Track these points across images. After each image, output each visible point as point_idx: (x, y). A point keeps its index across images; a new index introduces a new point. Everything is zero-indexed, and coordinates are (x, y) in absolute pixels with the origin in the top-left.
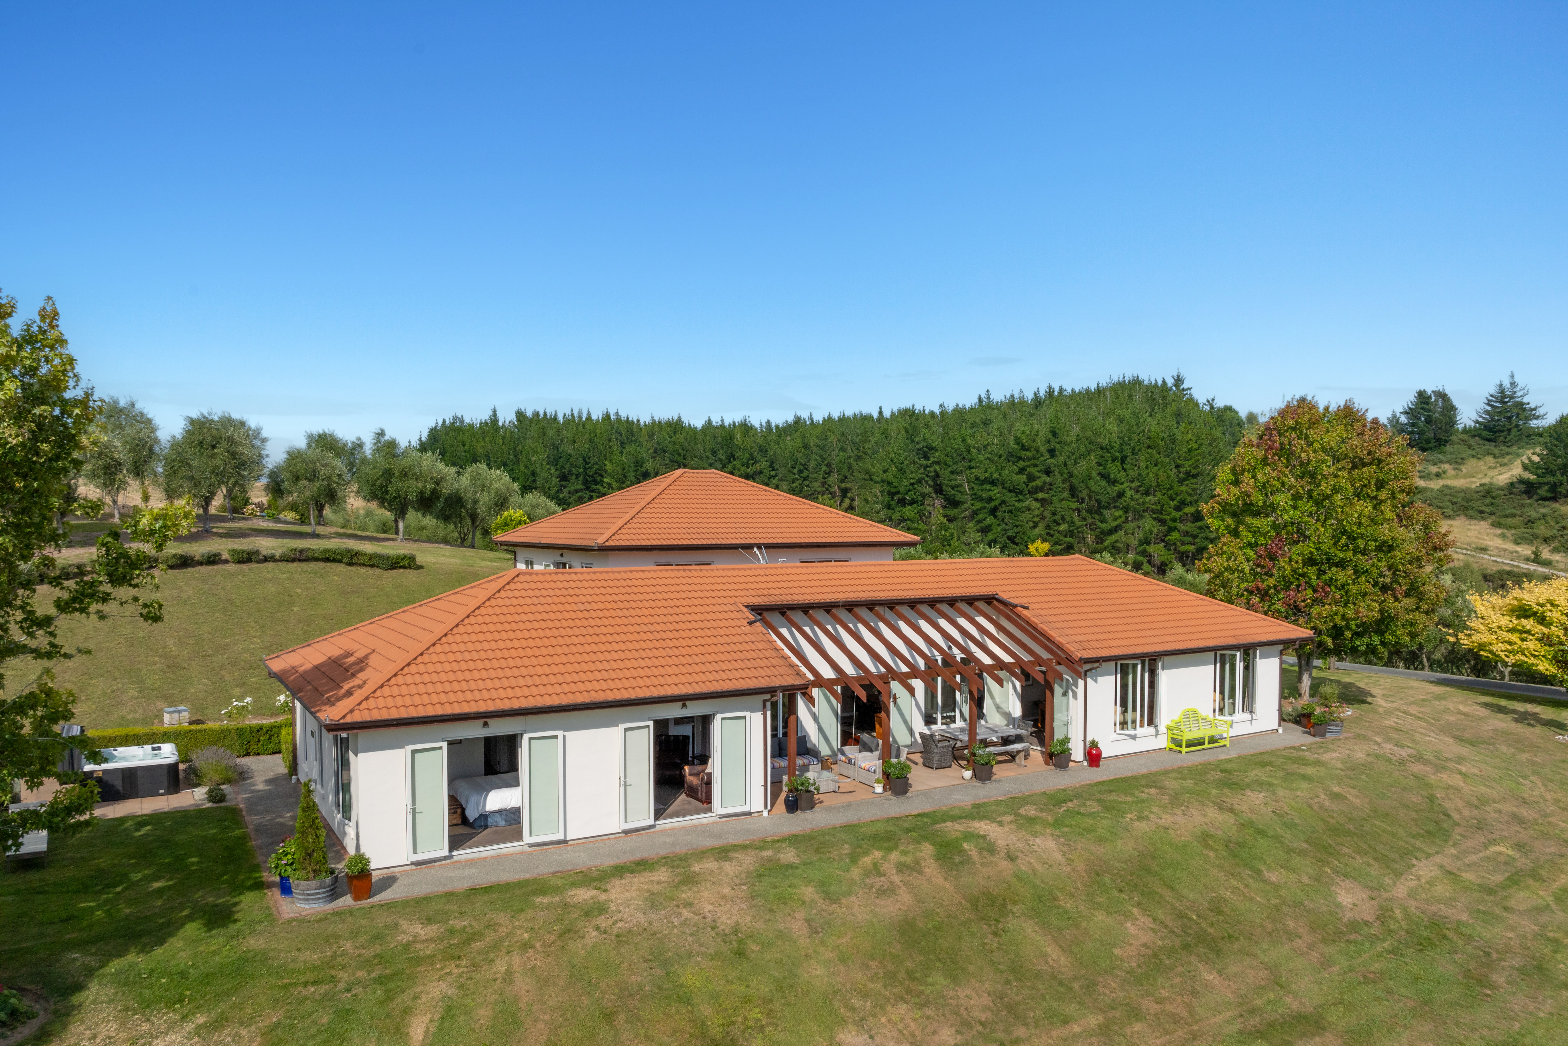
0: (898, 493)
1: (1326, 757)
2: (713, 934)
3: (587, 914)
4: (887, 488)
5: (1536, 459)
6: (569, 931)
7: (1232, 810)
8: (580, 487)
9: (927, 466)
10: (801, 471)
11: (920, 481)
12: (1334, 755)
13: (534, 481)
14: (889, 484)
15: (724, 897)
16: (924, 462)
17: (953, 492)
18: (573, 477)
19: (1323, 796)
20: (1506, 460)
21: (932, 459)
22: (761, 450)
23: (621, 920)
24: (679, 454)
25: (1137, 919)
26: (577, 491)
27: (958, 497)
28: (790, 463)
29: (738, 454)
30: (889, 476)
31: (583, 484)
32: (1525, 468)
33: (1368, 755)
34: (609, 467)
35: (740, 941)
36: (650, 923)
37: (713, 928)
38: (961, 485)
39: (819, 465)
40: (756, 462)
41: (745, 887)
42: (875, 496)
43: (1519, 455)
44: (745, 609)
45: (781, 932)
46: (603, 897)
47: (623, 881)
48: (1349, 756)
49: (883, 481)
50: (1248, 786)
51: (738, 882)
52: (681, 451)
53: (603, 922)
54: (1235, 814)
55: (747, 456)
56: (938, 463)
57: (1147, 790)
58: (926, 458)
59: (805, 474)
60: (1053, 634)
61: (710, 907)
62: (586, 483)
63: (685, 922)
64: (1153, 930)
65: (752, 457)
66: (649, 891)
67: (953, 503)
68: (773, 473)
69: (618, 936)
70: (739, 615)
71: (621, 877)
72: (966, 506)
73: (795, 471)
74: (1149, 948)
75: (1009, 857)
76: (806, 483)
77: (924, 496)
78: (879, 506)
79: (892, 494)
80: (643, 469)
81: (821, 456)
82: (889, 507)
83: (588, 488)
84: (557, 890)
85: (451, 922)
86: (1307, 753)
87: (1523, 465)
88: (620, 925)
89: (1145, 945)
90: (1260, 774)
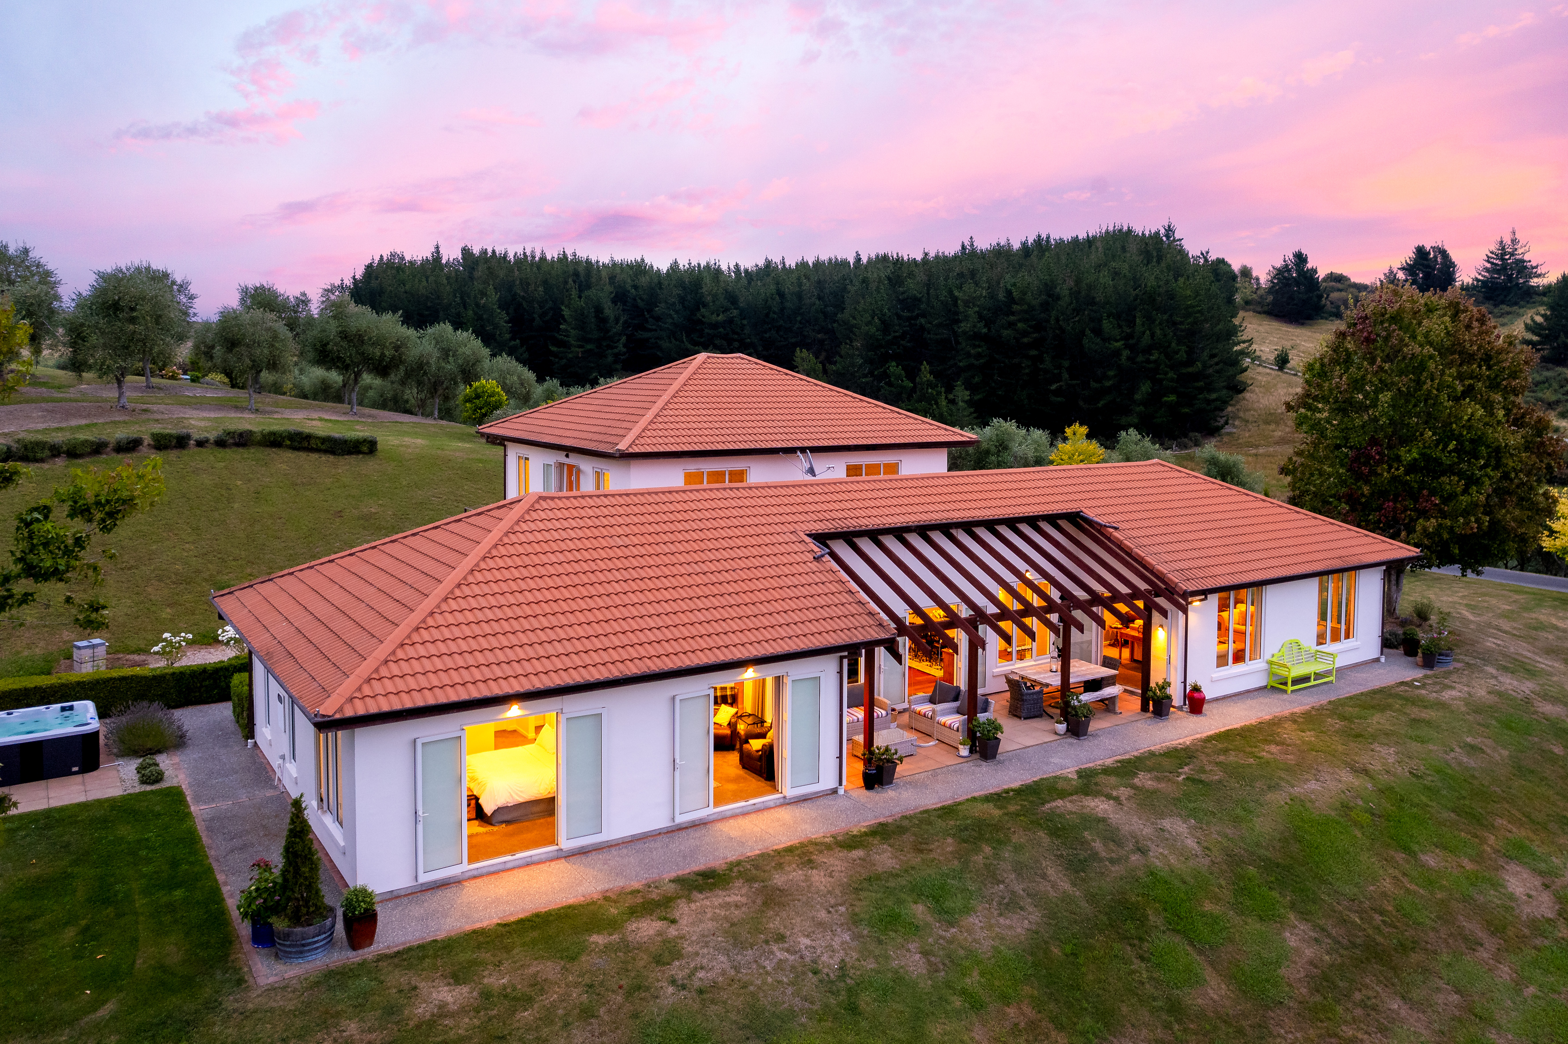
1: (1447, 695)
2: (815, 979)
3: (658, 961)
5: (1539, 319)
6: (639, 988)
7: (1366, 772)
12: (1454, 693)
15: (821, 924)
19: (1458, 750)
20: (1505, 320)
23: (702, 968)
25: (1295, 927)
32: (1528, 328)
33: (1489, 693)
35: (849, 990)
36: (737, 969)
37: (815, 973)
41: (842, 909)
43: (1519, 315)
44: (808, 539)
45: (897, 972)
46: (673, 932)
47: (693, 906)
48: (1469, 694)
50: (1374, 738)
51: (832, 901)
53: (677, 969)
54: (1372, 777)
57: (1266, 748)
60: (1150, 560)
61: (807, 941)
63: (780, 965)
64: (1316, 940)
66: (726, 918)
69: (701, 992)
70: (802, 547)
71: (690, 900)
74: (1316, 967)
75: (1139, 849)
84: (613, 925)
85: (486, 981)
86: (1423, 692)
87: (1526, 325)
88: (701, 974)
89: (1311, 963)
90: (1382, 721)
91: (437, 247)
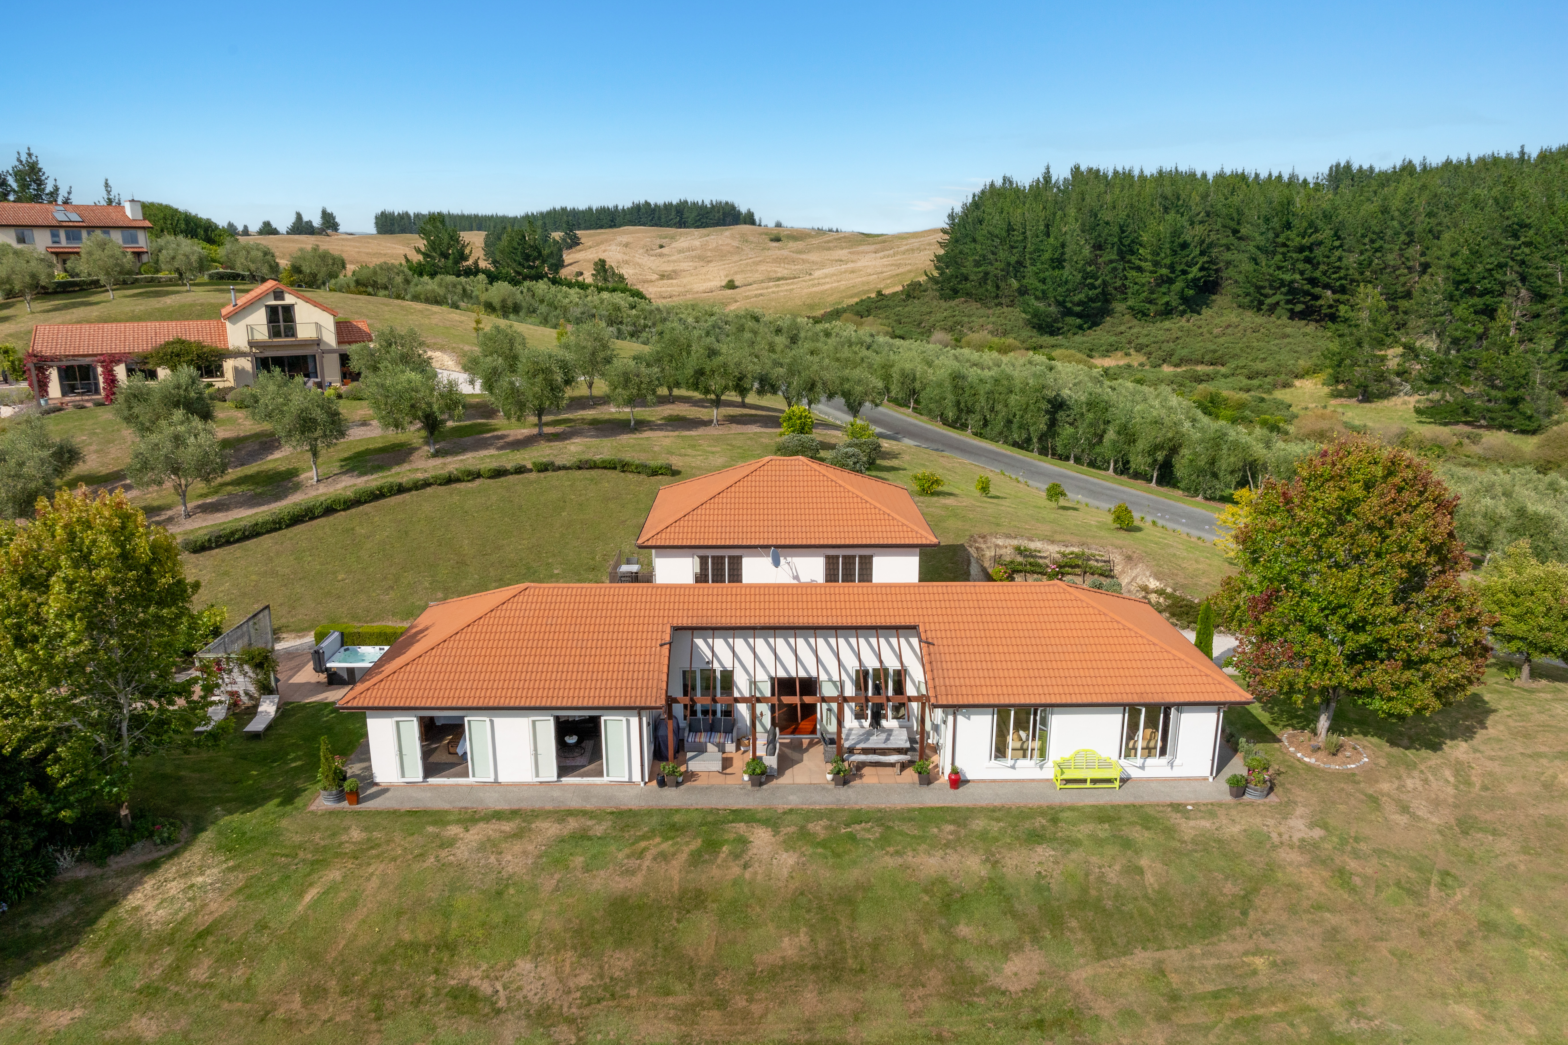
0: (1467, 281)
3: (442, 846)
4: (1452, 275)
6: (422, 855)
8: (1114, 257)
9: (1515, 248)
10: (1372, 241)
11: (1501, 266)
13: (1063, 254)
14: (1457, 270)
16: (1512, 242)
17: (1539, 283)
18: (1109, 246)
21: (1523, 239)
22: (1325, 216)
24: (1232, 219)
26: (1111, 261)
27: (1546, 289)
28: (1360, 231)
29: (1295, 222)
30: (1458, 262)
31: (1118, 254)
34: (1145, 238)
38: (1551, 275)
39: (1397, 234)
40: (1316, 231)
42: (1436, 284)
49: (1449, 267)
52: (1235, 215)
53: (445, 853)
55: (1305, 224)
56: (1528, 244)
58: (1516, 236)
59: (1377, 245)
62: (1121, 253)
65: (1311, 224)
67: (1540, 297)
68: (1337, 243)
69: (443, 865)
72: (1553, 301)
73: (1367, 240)
76: (1378, 254)
77: (1503, 284)
78: (1439, 297)
79: (1458, 284)
80: (1181, 240)
81: (1401, 223)
82: (1451, 298)
83: (1122, 258)
85: (375, 833)
88: (451, 857)
91: (1048, 168)
